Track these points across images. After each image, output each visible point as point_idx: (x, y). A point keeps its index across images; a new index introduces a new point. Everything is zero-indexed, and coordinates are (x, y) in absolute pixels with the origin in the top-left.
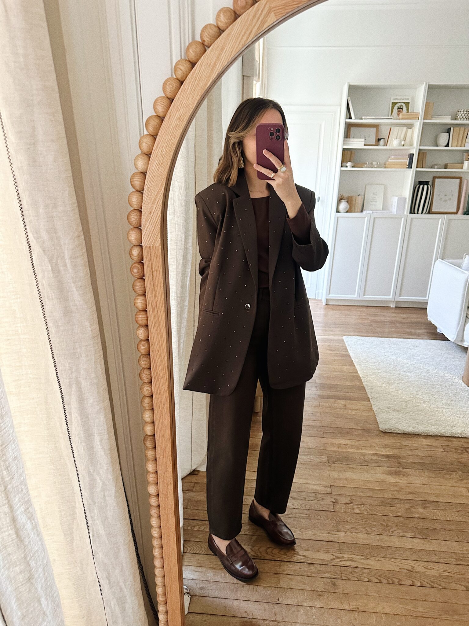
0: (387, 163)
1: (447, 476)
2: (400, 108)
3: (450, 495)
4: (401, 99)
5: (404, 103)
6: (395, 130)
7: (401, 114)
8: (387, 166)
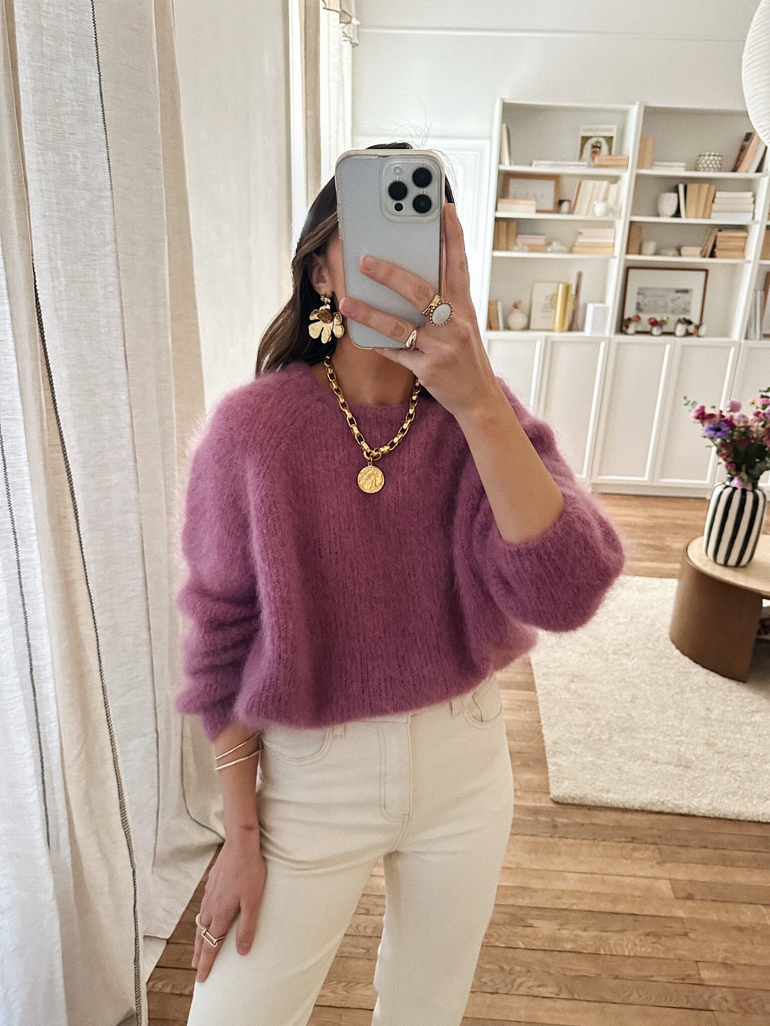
0: (576, 244)
1: (637, 854)
2: (596, 147)
3: (638, 897)
4: (598, 130)
5: (604, 137)
6: (589, 185)
7: (597, 158)
8: (575, 249)
